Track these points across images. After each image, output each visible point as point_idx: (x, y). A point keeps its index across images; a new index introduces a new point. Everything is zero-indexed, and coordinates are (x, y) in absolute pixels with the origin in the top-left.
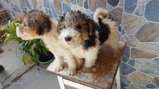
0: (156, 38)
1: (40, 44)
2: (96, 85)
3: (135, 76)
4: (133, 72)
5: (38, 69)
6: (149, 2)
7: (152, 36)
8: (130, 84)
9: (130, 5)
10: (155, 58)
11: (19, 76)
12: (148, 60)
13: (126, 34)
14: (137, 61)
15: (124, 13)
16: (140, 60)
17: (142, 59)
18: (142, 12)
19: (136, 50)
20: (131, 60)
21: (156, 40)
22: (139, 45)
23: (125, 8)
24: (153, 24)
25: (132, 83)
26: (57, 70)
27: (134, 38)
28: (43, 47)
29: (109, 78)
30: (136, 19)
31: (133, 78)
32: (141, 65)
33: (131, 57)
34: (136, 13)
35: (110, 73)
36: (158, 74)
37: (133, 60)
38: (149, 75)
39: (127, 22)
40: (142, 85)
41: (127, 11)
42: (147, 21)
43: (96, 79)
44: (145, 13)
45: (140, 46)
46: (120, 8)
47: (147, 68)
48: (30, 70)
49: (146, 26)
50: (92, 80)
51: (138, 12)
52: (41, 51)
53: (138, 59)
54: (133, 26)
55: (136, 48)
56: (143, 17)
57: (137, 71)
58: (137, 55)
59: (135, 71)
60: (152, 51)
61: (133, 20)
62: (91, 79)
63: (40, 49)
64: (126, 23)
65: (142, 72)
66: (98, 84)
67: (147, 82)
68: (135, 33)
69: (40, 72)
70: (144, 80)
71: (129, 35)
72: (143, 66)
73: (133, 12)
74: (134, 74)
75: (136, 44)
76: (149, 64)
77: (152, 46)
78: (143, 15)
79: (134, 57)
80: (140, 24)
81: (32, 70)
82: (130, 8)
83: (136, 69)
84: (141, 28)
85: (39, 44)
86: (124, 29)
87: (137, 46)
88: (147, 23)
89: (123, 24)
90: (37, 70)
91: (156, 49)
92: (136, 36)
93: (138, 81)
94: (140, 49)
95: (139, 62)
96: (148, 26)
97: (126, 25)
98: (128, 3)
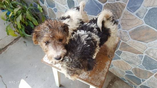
0: (147, 40)
1: (27, 17)
2: (90, 82)
3: (118, 63)
4: (118, 60)
5: (25, 42)
6: (153, 8)
7: (145, 37)
8: (113, 67)
9: (134, 4)
10: (140, 55)
11: (4, 47)
12: (133, 55)
13: (121, 29)
14: (124, 53)
15: (125, 10)
16: (127, 52)
17: (129, 52)
18: (143, 15)
19: (126, 45)
20: (119, 51)
21: (147, 42)
22: (130, 41)
23: (128, 6)
24: (149, 28)
25: (114, 67)
26: (53, 62)
27: (127, 35)
28: (30, 20)
29: (102, 76)
30: (135, 19)
31: (116, 64)
32: (127, 57)
33: (120, 49)
34: (137, 14)
35: (103, 71)
36: (139, 66)
37: (120, 51)
38: (130, 65)
39: (126, 19)
40: (122, 70)
41: (129, 9)
42: (145, 24)
43: (90, 76)
44: (145, 17)
45: (131, 43)
46: (123, 3)
47: (131, 60)
48: (15, 42)
49: (142, 28)
50: (87, 77)
51: (139, 13)
52: (28, 24)
53: (126, 52)
54: (130, 25)
55: (126, 43)
56: (143, 20)
57: (121, 59)
58: (126, 49)
59: (120, 59)
60: (140, 49)
61: (132, 19)
62: (86, 75)
63: (26, 22)
64: (124, 20)
65: (125, 62)
66: (92, 82)
67: (127, 69)
68: (130, 31)
69: (26, 45)
70: (125, 67)
71: (124, 31)
72: (128, 57)
73: (134, 12)
74: (118, 61)
75: (127, 40)
76: (133, 57)
77: (141, 45)
78: (143, 18)
79: (122, 49)
80: (137, 25)
81: (17, 42)
82: (133, 8)
83: (121, 58)
84: (137, 28)
85: (25, 16)
86: (120, 25)
87: (128, 41)
88: (144, 26)
89: (122, 19)
90: (23, 43)
91: (144, 49)
92: (130, 33)
93: (120, 67)
94: (130, 44)
95: (125, 54)
96: (144, 28)
97: (124, 21)
98: (133, 2)
